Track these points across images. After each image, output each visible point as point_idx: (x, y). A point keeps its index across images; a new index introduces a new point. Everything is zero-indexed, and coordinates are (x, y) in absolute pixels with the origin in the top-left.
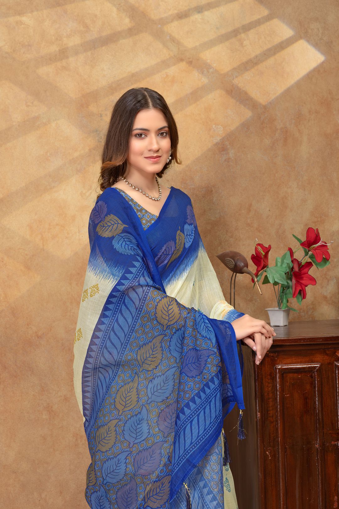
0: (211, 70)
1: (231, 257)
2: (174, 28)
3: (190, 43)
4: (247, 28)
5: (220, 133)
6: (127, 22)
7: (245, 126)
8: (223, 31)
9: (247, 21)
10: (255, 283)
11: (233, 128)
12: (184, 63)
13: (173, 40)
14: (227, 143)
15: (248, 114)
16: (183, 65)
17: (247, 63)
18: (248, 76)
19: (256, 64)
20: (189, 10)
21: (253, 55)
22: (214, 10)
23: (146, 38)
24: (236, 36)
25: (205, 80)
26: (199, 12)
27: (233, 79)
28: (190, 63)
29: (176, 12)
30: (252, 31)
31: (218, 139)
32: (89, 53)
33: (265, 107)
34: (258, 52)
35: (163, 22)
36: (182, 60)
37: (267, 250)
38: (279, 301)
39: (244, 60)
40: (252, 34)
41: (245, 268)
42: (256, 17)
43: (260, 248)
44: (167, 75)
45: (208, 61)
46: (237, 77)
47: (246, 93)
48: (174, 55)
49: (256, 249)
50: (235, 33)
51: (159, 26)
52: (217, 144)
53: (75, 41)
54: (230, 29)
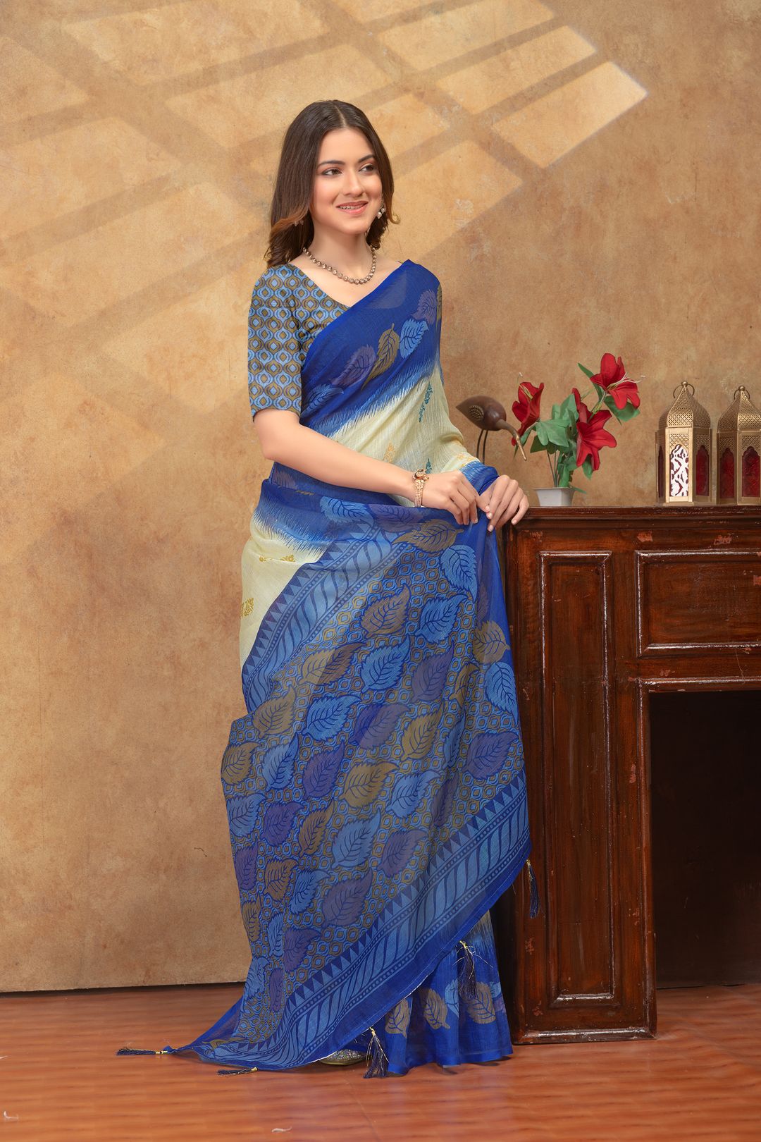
0: (455, 109)
1: (478, 404)
2: (395, 38)
3: (420, 62)
4: (516, 40)
5: (467, 212)
6: (316, 26)
7: (511, 203)
8: (477, 45)
9: (517, 28)
10: (517, 447)
11: (490, 204)
12: (411, 95)
13: (392, 56)
14: (480, 229)
15: (516, 182)
16: (408, 99)
17: (516, 97)
18: (516, 119)
19: (531, 100)
20: (421, 9)
21: (526, 85)
22: (463, 10)
23: (348, 53)
24: (498, 53)
25: (445, 125)
26: (437, 12)
27: (492, 124)
28: (420, 95)
29: (398, 10)
30: (525, 45)
31: (465, 222)
32: (253, 75)
33: (544, 171)
34: (535, 80)
35: (378, 27)
36: (407, 90)
37: (537, 393)
38: (556, 477)
39: (511, 92)
40: (525, 50)
41: (501, 421)
42: (533, 22)
43: (526, 390)
44: (382, 115)
45: (451, 93)
46: (498, 121)
47: (513, 148)
48: (394, 83)
49: (520, 390)
50: (497, 48)
51: (371, 34)
52: (463, 230)
53: (231, 54)
54: (489, 41)
